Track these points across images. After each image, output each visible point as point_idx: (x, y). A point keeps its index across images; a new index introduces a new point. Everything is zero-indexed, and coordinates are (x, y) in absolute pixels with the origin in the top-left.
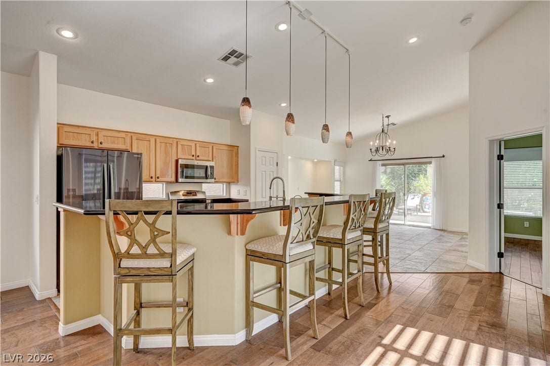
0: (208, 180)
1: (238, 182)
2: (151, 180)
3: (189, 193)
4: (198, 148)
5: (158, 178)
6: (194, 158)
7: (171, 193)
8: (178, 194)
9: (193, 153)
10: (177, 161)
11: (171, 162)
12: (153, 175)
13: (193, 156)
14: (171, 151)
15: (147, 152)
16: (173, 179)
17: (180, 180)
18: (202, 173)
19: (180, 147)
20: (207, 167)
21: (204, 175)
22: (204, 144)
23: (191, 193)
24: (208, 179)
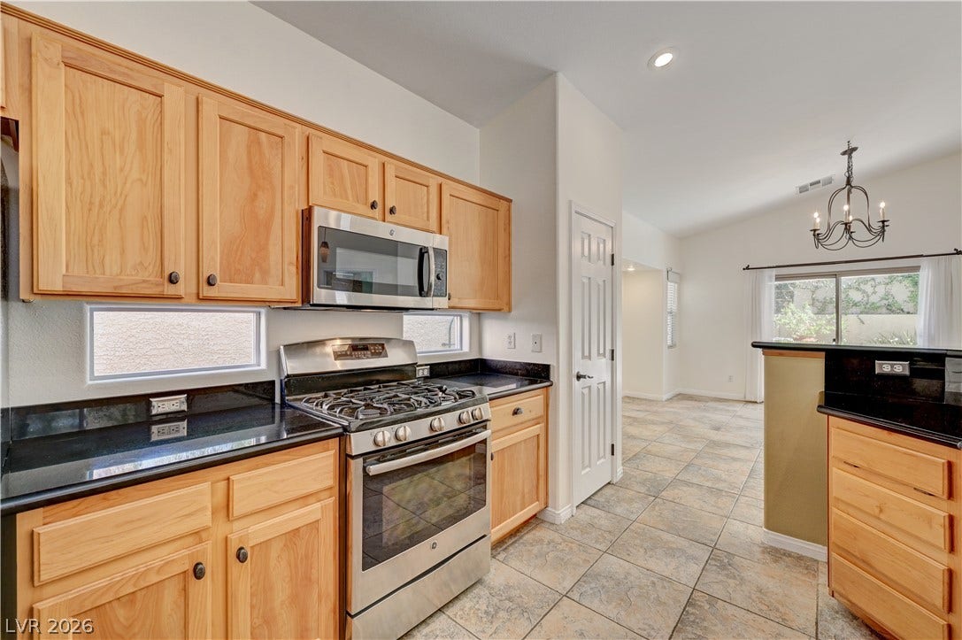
0: (428, 302)
1: (510, 311)
2: (170, 290)
3: (359, 347)
4: (391, 182)
5: (210, 282)
6: (377, 212)
7: (288, 347)
8: (318, 350)
9: (375, 195)
10: (307, 216)
11: (277, 220)
12: (183, 267)
13: (373, 206)
14: (277, 170)
15: (141, 146)
16: (291, 291)
17: (320, 295)
18: (406, 271)
19: (318, 161)
20: (423, 252)
21: (414, 282)
22: (413, 172)
23: (365, 348)
24: (427, 295)
